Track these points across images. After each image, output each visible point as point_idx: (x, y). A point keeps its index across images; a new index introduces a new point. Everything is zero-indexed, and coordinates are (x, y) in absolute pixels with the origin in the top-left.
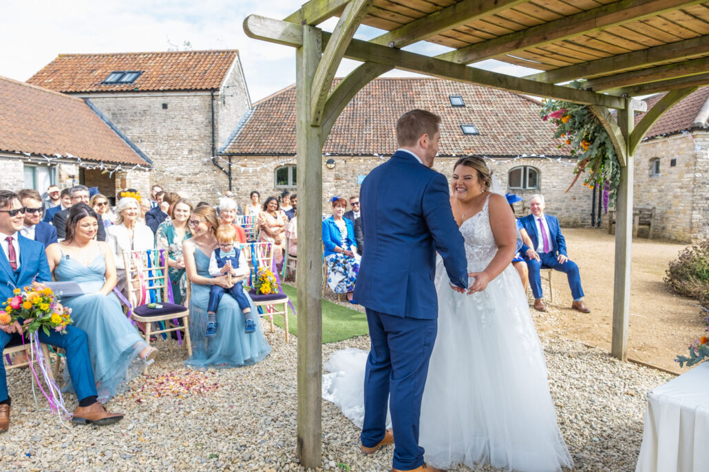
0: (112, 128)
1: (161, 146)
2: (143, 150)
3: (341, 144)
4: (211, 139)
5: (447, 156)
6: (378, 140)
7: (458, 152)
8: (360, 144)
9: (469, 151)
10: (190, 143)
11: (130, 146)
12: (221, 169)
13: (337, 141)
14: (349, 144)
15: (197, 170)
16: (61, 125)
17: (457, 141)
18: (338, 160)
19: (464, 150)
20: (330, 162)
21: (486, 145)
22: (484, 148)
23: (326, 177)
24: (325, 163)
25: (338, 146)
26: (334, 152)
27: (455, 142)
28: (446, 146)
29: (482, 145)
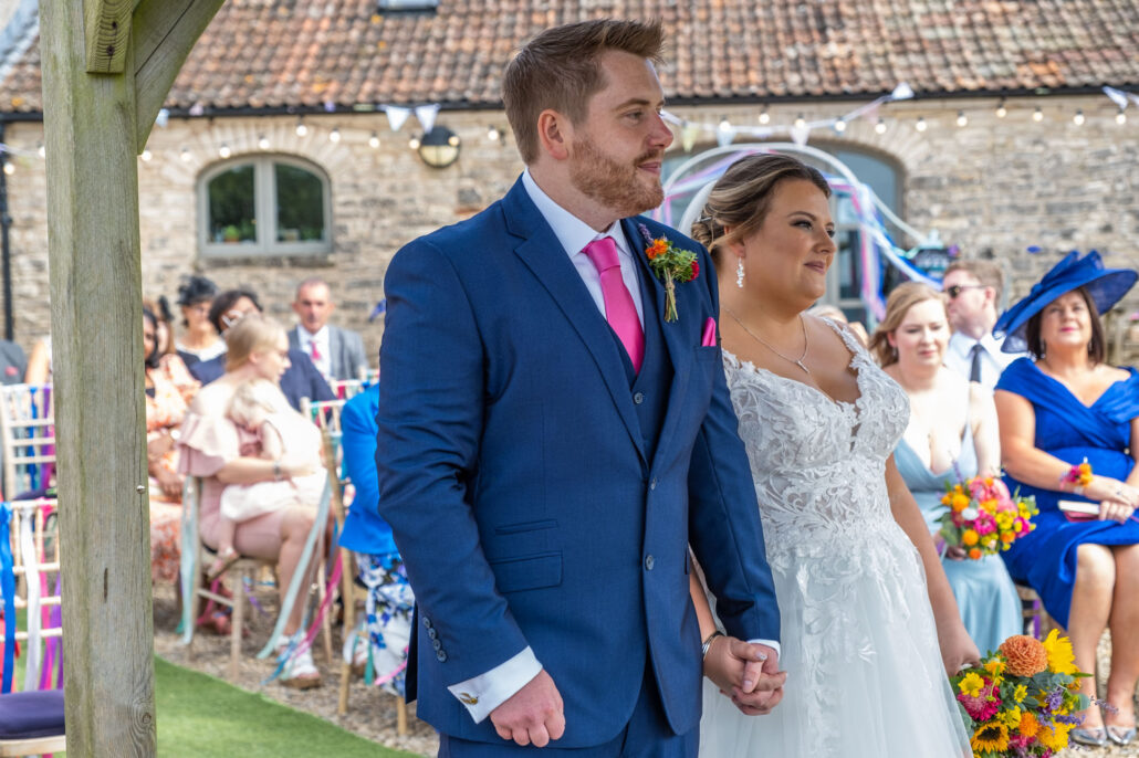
3: (483, 56)
5: (942, 94)
7: (994, 77)
9: (1040, 69)
13: (468, 45)
17: (988, 25)
18: (466, 127)
19: (1018, 64)
20: (437, 137)
21: (1119, 41)
22: (1108, 54)
23: (420, 205)
24: (415, 144)
25: (470, 65)
26: (452, 96)
27: (980, 32)
28: (942, 52)
29: (1100, 42)
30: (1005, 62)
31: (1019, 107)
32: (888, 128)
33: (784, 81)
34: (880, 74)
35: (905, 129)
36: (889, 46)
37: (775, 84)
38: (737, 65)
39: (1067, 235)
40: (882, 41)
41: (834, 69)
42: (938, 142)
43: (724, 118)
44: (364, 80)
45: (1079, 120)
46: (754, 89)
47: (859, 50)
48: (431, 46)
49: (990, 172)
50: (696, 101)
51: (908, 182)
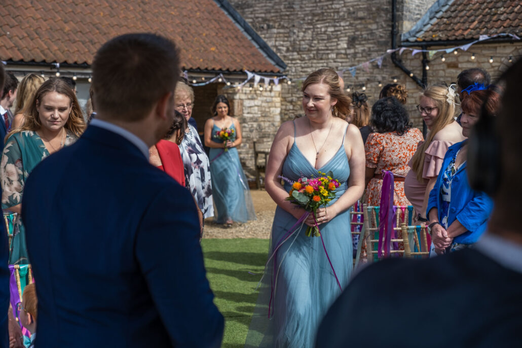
0: (222, 6)
1: (301, 34)
2: (270, 44)
4: (389, 16)
10: (351, 25)
11: (249, 38)
12: (408, 73)
15: (362, 79)
16: (127, 8)
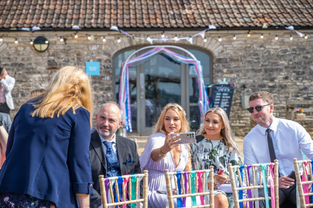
3: (57, 11)
5: (227, 28)
6: (117, 5)
7: (246, 23)
8: (88, 11)
9: (262, 20)
13: (51, 7)
14: (70, 11)
17: (242, 4)
18: (51, 37)
19: (254, 18)
20: (40, 40)
21: (289, 11)
22: (285, 15)
23: (34, 66)
24: (32, 43)
25: (53, 14)
26: (46, 25)
27: (239, 6)
28: (226, 13)
29: (282, 11)
30: (249, 17)
31: (255, 33)
32: (207, 40)
33: (170, 23)
34: (205, 21)
35: (214, 41)
36: (207, 11)
37: (167, 24)
38: (152, 16)
39: (272, 80)
40: (204, 9)
41: (188, 19)
42: (225, 46)
43: (148, 36)
44: (13, 19)
45: (277, 38)
46: (159, 25)
47: (196, 12)
48: (38, 7)
49: (244, 57)
50: (137, 29)
51: (214, 61)
